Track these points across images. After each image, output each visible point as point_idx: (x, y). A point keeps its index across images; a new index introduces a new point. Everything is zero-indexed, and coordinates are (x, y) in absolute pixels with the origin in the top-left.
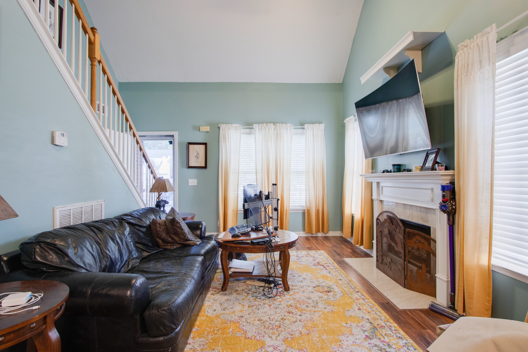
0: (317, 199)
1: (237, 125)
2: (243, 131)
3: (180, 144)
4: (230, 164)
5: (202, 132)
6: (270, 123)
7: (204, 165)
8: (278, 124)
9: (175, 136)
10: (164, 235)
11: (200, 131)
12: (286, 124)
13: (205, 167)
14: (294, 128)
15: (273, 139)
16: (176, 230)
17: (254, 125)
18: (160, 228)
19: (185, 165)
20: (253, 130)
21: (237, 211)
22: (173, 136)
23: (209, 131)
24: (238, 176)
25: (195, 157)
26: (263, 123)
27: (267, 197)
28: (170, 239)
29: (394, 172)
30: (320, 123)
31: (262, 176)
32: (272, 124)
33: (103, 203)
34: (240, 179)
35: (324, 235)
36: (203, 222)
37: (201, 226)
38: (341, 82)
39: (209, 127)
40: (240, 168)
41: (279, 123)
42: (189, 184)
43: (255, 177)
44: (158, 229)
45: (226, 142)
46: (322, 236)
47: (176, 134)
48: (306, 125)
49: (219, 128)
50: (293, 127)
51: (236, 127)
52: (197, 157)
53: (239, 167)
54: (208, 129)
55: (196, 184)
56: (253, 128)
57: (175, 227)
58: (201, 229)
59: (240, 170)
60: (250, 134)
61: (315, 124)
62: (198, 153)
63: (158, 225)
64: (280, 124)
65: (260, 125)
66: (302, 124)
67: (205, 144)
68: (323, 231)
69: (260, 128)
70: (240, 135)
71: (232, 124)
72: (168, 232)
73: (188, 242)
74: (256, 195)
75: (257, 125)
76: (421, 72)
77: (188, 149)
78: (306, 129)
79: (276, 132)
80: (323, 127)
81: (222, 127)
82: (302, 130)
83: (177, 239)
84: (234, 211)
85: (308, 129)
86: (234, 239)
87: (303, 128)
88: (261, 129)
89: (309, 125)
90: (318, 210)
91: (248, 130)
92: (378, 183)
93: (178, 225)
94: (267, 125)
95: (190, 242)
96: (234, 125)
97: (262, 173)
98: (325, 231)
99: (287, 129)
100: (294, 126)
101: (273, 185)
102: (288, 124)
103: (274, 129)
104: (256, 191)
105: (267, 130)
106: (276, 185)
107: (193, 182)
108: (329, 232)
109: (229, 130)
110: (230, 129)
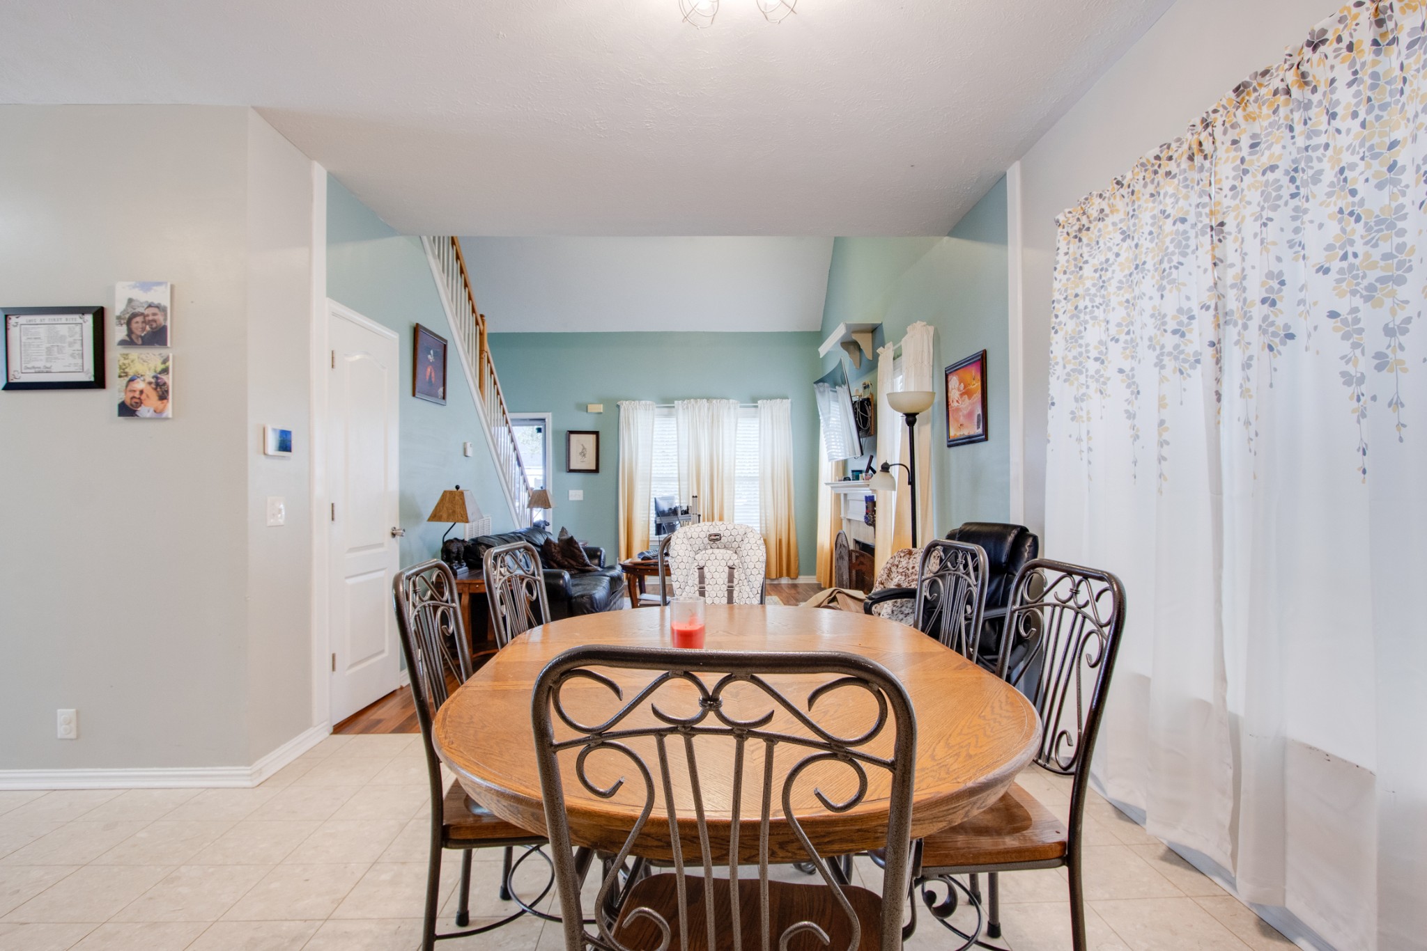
0: (779, 522)
1: (648, 402)
2: (657, 411)
3: (555, 433)
4: (636, 465)
5: (591, 413)
6: (702, 398)
7: (593, 467)
8: (714, 401)
9: (546, 420)
10: (559, 557)
11: (587, 411)
12: (728, 399)
13: (597, 471)
14: (741, 407)
15: (706, 424)
16: (574, 551)
17: (676, 402)
18: (555, 549)
19: (564, 467)
20: (673, 409)
21: (648, 541)
22: (544, 420)
23: (602, 411)
24: (650, 485)
25: (580, 454)
26: (689, 398)
27: (686, 512)
28: (566, 563)
29: (853, 480)
30: (785, 397)
31: (688, 484)
32: (705, 400)
33: (490, 518)
34: (652, 489)
35: (790, 582)
36: (602, 549)
37: (599, 553)
38: (819, 330)
39: (602, 405)
40: (653, 472)
41: (715, 398)
42: (571, 499)
43: (678, 487)
44: (553, 550)
45: (629, 429)
46: (788, 584)
47: (548, 417)
48: (759, 402)
49: (618, 406)
50: (739, 405)
51: (646, 405)
52: (583, 454)
53: (651, 470)
54: (600, 408)
55: (581, 498)
56: (674, 407)
57: (572, 548)
58: (600, 557)
59: (653, 476)
60: (669, 415)
61: (775, 400)
62: (584, 448)
63: (553, 546)
64: (718, 401)
65: (685, 402)
66: (754, 400)
67: (597, 433)
68: (788, 574)
69: (685, 407)
70: (653, 419)
71: (640, 400)
72: (564, 556)
73: (587, 568)
74: (670, 509)
75: (680, 402)
76: (871, 359)
77: (568, 441)
78: (761, 408)
79: (710, 414)
80: (789, 405)
81: (625, 405)
82: (754, 409)
83: (574, 563)
84: (643, 541)
85: (764, 408)
86: (644, 562)
87: (756, 407)
88: (687, 408)
89: (765, 401)
90: (780, 541)
91: (666, 410)
92: (846, 495)
93: (576, 546)
94: (696, 402)
95: (590, 568)
96: (643, 402)
97: (688, 480)
98: (793, 575)
99: (729, 408)
100: (741, 402)
101: (693, 497)
102: (731, 401)
103: (709, 409)
104: (672, 504)
105: (697, 409)
106: (696, 497)
107: (576, 495)
108: (799, 577)
109: (635, 411)
110: (636, 409)
